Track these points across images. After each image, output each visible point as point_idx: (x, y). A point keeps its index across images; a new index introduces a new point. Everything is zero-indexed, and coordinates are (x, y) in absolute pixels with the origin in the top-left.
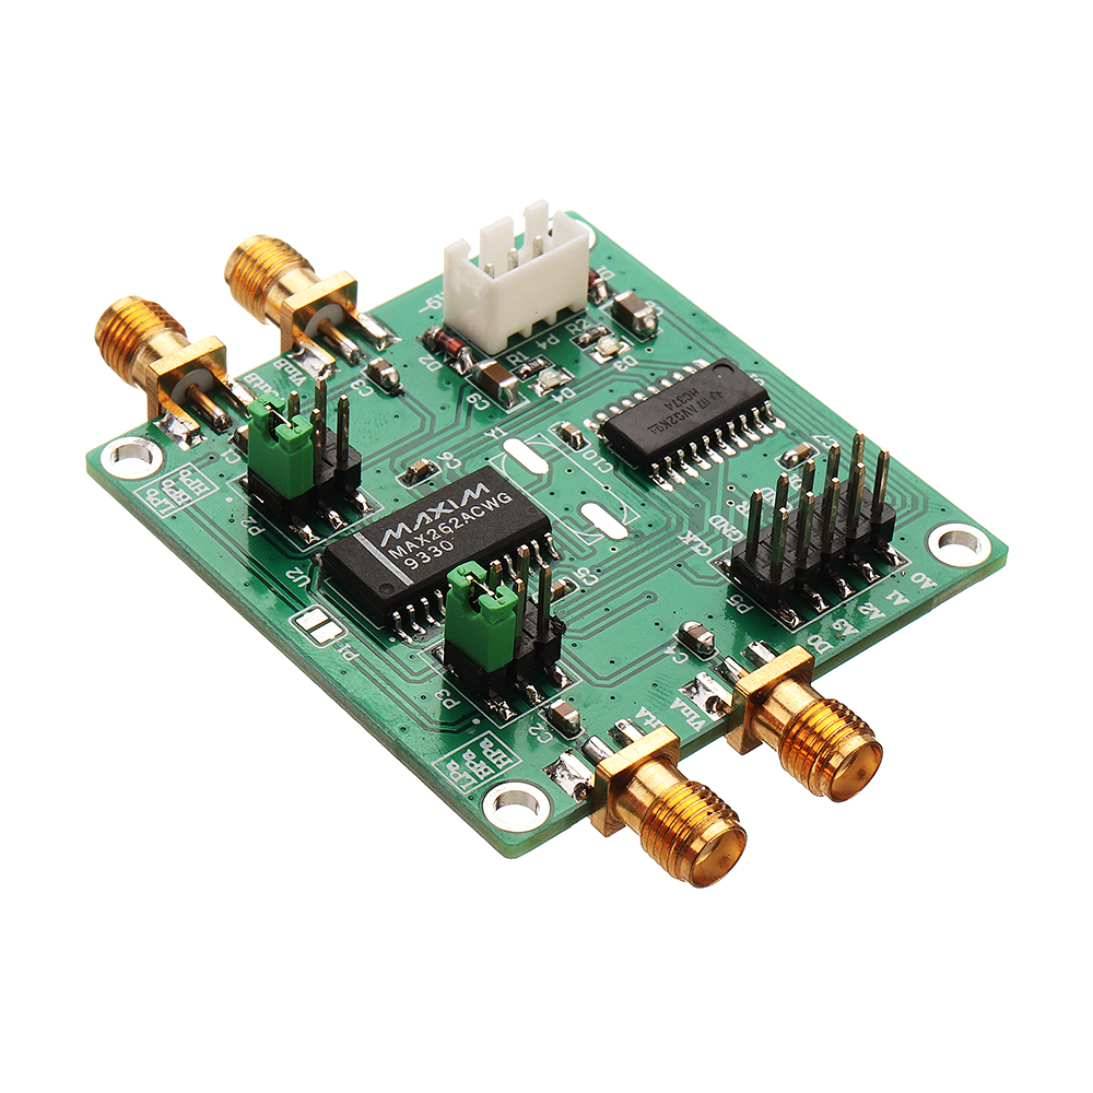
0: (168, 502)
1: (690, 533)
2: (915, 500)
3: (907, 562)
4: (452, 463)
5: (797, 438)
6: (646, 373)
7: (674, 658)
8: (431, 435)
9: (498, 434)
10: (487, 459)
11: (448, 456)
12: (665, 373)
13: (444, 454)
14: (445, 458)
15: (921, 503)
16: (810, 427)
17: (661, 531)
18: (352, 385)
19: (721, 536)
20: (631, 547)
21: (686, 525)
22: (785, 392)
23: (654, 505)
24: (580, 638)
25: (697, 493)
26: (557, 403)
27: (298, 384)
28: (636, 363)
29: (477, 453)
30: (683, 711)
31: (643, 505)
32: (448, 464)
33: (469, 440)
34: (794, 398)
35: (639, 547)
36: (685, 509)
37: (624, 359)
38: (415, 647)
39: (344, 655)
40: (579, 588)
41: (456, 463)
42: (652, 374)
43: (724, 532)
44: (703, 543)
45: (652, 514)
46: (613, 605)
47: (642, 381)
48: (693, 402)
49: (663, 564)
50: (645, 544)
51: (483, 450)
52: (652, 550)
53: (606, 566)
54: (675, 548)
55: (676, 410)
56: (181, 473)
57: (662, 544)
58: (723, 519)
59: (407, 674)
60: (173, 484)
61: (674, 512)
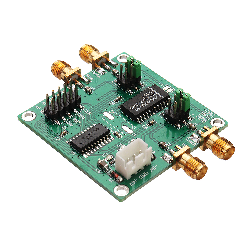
0: (207, 113)
1: (89, 114)
2: (37, 126)
3: (41, 111)
4: (144, 127)
5: (64, 139)
6: (100, 153)
7: (93, 87)
8: (150, 133)
9: (134, 135)
10: (136, 128)
11: (145, 128)
12: (95, 153)
13: (146, 129)
14: (146, 128)
15: (36, 125)
16: (61, 142)
17: (96, 114)
18: (170, 144)
19: (82, 114)
20: (103, 110)
21: (90, 116)
22: (66, 150)
23: (97, 120)
24: (113, 90)
25: (88, 124)
26: (121, 144)
27: (183, 144)
28: (102, 155)
29: (139, 129)
30: (91, 77)
31: (100, 120)
32: (145, 126)
33: (141, 133)
34: (64, 149)
35: (101, 110)
36: (90, 120)
37: (105, 156)
38: (148, 86)
39: (162, 84)
40: (114, 100)
41: (143, 127)
42: (98, 152)
43: (82, 115)
44: (86, 112)
45: (98, 118)
46: (106, 97)
47: (101, 151)
48: (89, 136)
49: (95, 107)
50: (99, 111)
51: (138, 130)
52: (98, 110)
53: (108, 106)
54: (93, 111)
55: (93, 134)
56: (206, 120)
57: (95, 111)
58: (82, 118)
59: (148, 81)
60: (207, 117)
61: (93, 119)
